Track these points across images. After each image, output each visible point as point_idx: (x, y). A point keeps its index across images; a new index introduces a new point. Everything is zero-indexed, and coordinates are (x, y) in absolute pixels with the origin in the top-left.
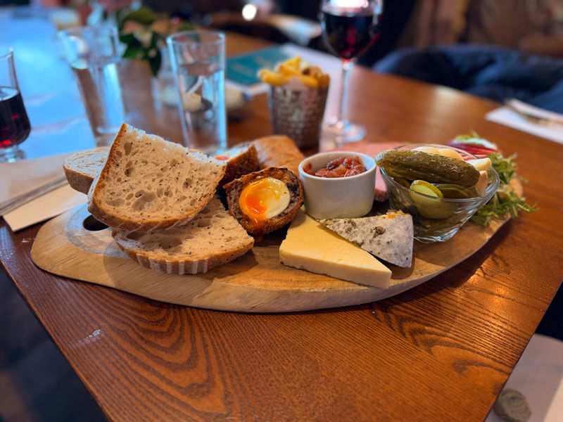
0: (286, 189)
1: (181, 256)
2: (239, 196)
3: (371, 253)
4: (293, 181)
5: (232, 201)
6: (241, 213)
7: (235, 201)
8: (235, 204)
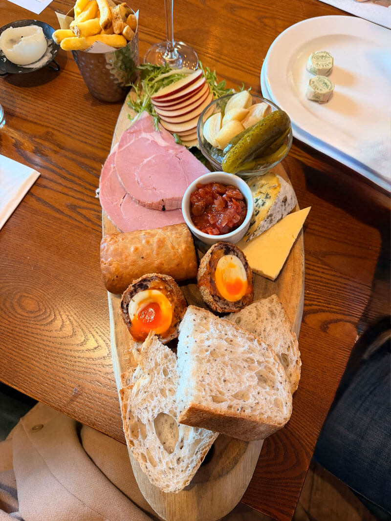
0: (229, 257)
1: (292, 354)
2: (225, 300)
3: (289, 214)
4: (222, 248)
5: (227, 308)
6: (238, 302)
7: (228, 305)
8: (230, 305)
